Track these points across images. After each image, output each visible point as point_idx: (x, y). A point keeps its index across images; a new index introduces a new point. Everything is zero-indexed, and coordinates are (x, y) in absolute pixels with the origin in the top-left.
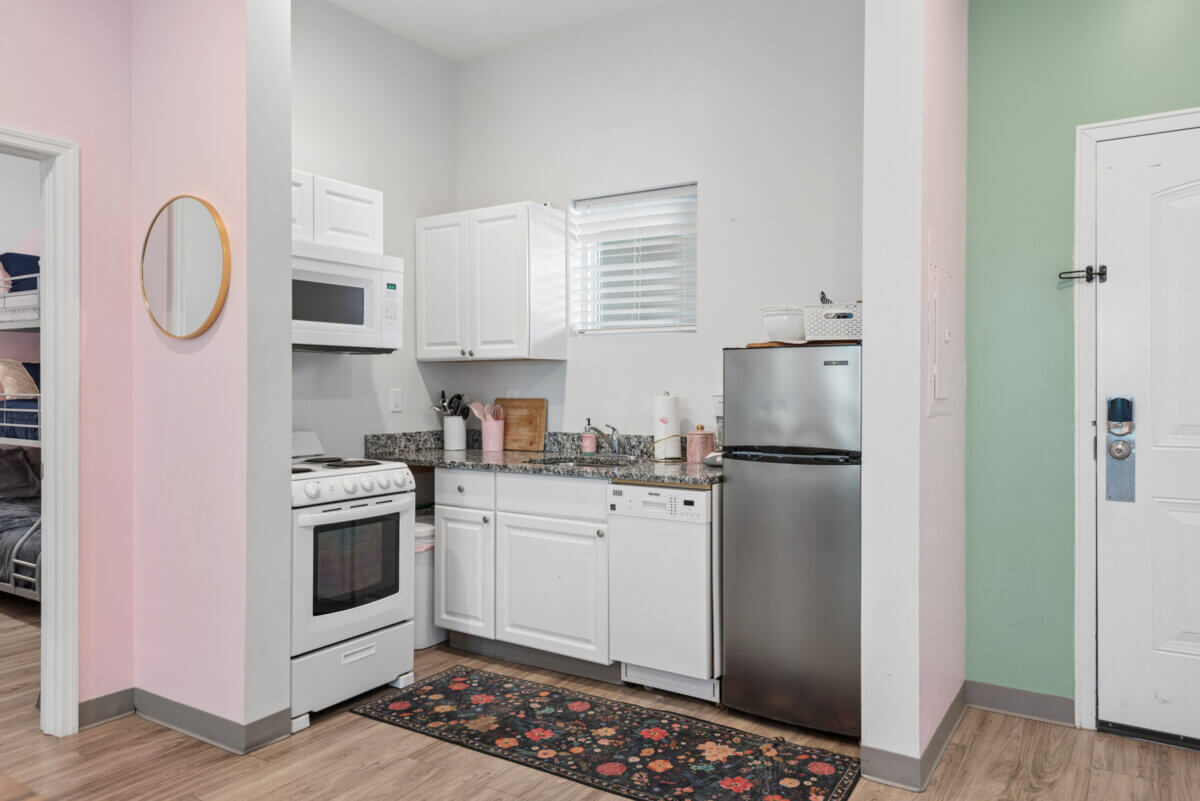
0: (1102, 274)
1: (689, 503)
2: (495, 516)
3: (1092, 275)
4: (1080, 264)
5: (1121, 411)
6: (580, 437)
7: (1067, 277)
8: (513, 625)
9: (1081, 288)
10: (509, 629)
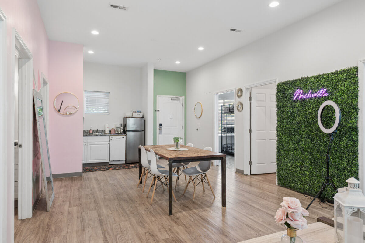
0: (159, 111)
1: (123, 138)
2: (87, 143)
3: (158, 111)
4: (157, 110)
5: (161, 125)
6: (90, 131)
7: (156, 111)
8: (91, 160)
9: (157, 112)
10: (90, 161)
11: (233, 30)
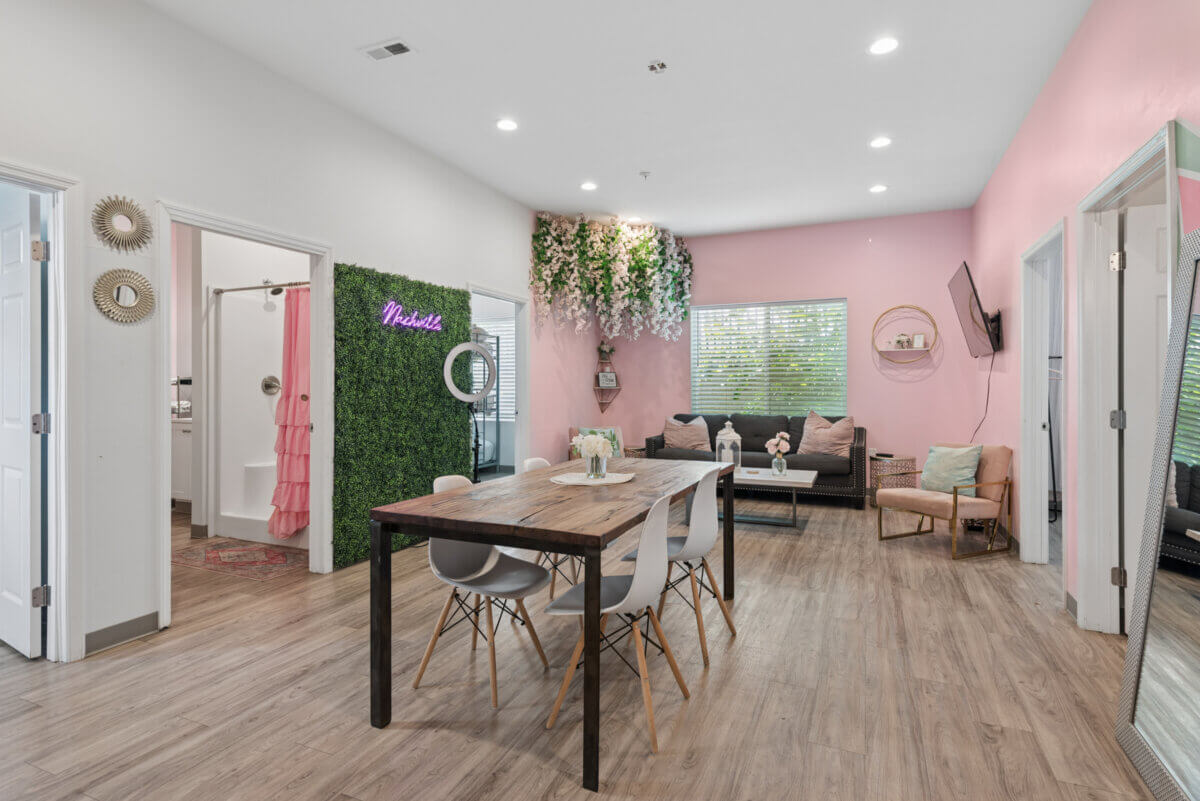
11: (398, 49)
